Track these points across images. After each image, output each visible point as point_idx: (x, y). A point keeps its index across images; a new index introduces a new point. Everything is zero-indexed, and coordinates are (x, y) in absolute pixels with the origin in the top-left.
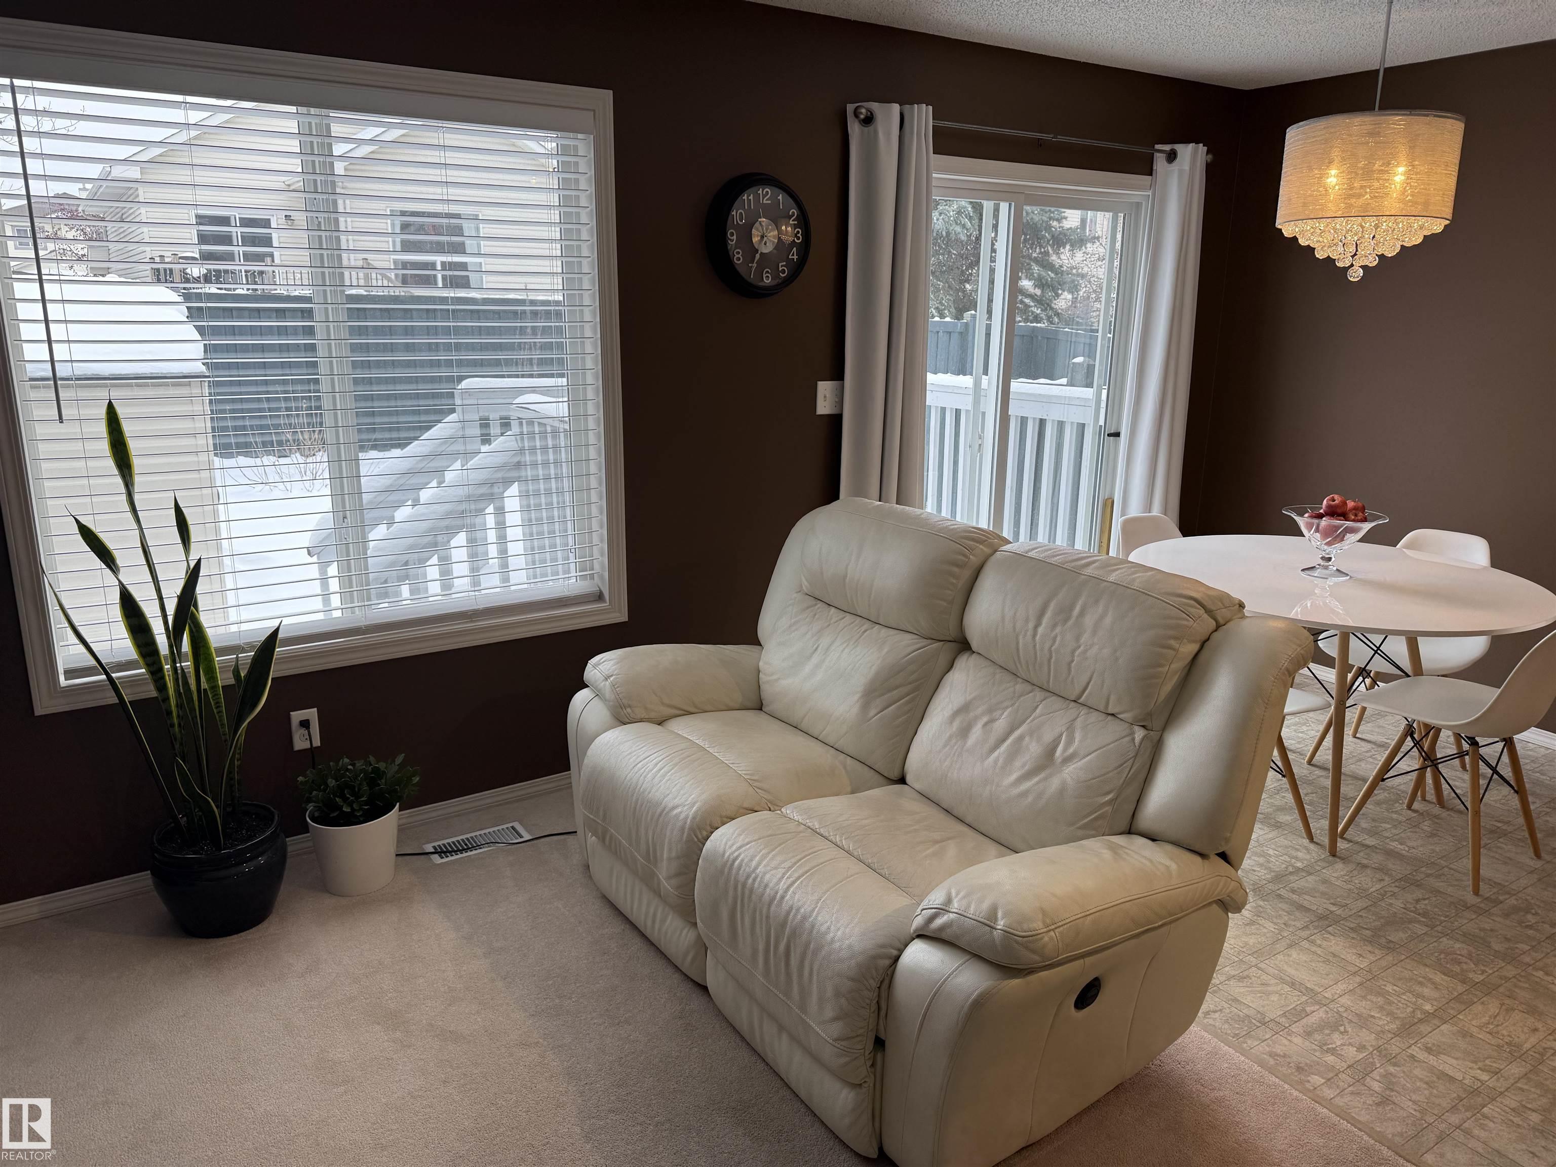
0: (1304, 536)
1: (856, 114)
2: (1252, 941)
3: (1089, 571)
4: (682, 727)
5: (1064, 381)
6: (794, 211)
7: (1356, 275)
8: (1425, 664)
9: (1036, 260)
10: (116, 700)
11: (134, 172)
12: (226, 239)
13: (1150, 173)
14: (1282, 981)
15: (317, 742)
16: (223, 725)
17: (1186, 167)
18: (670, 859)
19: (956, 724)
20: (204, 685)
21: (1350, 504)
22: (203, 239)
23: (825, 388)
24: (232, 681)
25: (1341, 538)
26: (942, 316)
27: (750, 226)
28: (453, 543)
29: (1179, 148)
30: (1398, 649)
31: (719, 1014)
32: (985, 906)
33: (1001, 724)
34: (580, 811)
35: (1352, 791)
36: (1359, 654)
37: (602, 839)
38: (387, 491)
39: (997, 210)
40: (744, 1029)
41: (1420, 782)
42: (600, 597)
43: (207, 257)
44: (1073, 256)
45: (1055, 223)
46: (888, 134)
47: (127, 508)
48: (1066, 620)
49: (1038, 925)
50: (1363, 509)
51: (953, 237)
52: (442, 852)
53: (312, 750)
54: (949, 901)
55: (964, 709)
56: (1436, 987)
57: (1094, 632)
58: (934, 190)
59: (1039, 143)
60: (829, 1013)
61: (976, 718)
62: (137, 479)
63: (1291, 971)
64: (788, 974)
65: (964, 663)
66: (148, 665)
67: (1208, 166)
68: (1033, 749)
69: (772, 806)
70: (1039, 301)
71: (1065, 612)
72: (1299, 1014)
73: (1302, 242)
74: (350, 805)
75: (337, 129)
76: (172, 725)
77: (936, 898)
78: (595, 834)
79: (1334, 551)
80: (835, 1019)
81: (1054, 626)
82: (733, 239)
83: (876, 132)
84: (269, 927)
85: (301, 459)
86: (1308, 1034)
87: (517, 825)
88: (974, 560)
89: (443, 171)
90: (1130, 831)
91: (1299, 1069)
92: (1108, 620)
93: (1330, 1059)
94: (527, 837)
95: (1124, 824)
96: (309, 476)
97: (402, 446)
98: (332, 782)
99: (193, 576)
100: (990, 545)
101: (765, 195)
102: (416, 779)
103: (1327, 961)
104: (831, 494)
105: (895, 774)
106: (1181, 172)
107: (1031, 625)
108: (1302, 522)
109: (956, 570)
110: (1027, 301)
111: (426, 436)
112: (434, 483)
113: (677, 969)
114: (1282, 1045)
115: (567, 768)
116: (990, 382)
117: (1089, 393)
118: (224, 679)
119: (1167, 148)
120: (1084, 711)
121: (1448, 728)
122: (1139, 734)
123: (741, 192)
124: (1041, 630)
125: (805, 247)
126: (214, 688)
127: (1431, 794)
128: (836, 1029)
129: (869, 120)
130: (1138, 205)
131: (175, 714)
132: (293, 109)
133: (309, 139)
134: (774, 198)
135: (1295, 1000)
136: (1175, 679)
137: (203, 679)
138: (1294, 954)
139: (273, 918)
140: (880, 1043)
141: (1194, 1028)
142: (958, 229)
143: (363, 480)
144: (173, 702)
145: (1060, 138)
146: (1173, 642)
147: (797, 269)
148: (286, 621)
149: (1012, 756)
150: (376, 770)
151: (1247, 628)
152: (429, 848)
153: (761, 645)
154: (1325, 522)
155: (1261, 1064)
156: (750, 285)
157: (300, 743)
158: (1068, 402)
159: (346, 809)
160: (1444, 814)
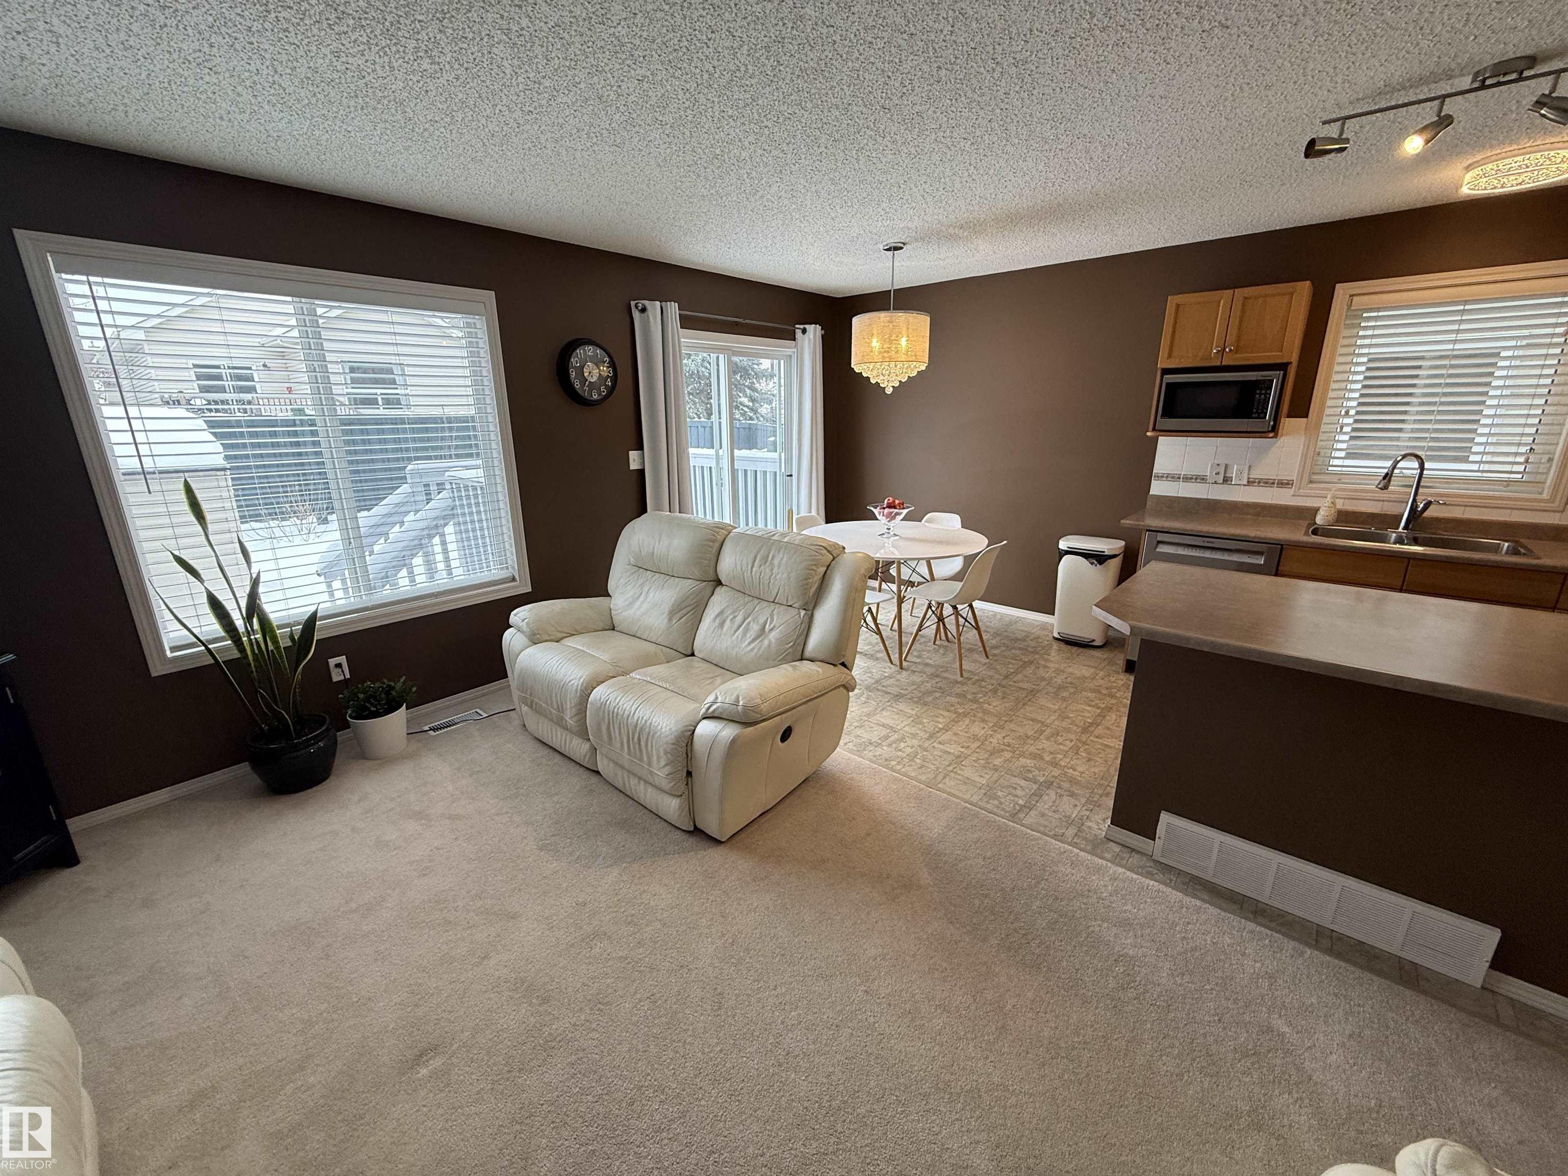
0: (877, 519)
1: (636, 307)
2: (865, 710)
3: (775, 538)
4: (569, 642)
5: (766, 450)
6: (607, 359)
7: (889, 391)
8: (936, 575)
9: (748, 387)
10: (212, 661)
11: (141, 335)
12: (219, 378)
13: (794, 340)
14: (879, 725)
15: (348, 676)
16: (286, 669)
17: (812, 337)
18: (571, 708)
19: (717, 621)
20: (271, 647)
21: (897, 502)
22: (199, 377)
23: (633, 455)
24: (290, 644)
25: (894, 518)
26: (699, 418)
27: (582, 367)
28: (399, 575)
29: (807, 326)
30: (923, 569)
31: (607, 782)
32: (733, 697)
33: (739, 618)
34: (516, 694)
35: (907, 640)
36: (906, 573)
37: (531, 707)
38: (377, 526)
39: (718, 358)
40: (620, 787)
41: (938, 629)
42: (514, 579)
43: (205, 389)
44: (768, 385)
45: (756, 366)
46: (655, 317)
47: (206, 543)
48: (766, 563)
49: (758, 701)
50: (903, 504)
51: (701, 374)
52: (434, 729)
53: (346, 680)
54: (717, 698)
55: (721, 613)
56: (944, 717)
57: (779, 567)
58: (683, 348)
59: (736, 323)
60: (663, 763)
61: (727, 617)
62: (210, 526)
63: (883, 720)
64: (640, 750)
65: (719, 590)
66: (232, 638)
67: (822, 336)
68: (755, 628)
69: (625, 673)
70: (751, 409)
71: (765, 560)
72: (886, 737)
73: (865, 375)
74: (375, 706)
75: (320, 311)
76: (252, 672)
77: (711, 699)
78: (526, 705)
79: (892, 524)
80: (666, 765)
81: (760, 566)
82: (573, 375)
83: (648, 317)
84: (331, 782)
85: (298, 522)
86: (890, 745)
87: (478, 710)
88: (720, 538)
89: (394, 337)
90: (802, 659)
91: (886, 760)
92: (785, 559)
93: (899, 753)
94: (485, 715)
95: (799, 657)
96: (305, 531)
97: (369, 510)
98: (361, 696)
99: (255, 583)
100: (726, 530)
101: (590, 350)
102: (414, 689)
103: (898, 714)
104: (643, 510)
105: (689, 652)
106: (809, 339)
107: (750, 567)
108: (876, 511)
109: (711, 544)
110: (745, 409)
111: (382, 503)
112: (382, 541)
113: (581, 765)
114: (879, 751)
115: (506, 676)
116: (724, 452)
117: (776, 455)
118: (284, 643)
119: (802, 327)
120: (778, 606)
121: (947, 602)
122: (803, 613)
123: (575, 349)
124: (754, 569)
125: (615, 379)
126: (277, 647)
127: (943, 637)
128: (667, 770)
129: (644, 310)
130: (790, 356)
131: (253, 665)
132: (289, 299)
133: (302, 317)
134: (594, 351)
135: (884, 732)
136: (816, 585)
137: (269, 643)
138: (884, 713)
139: (332, 778)
140: (689, 774)
141: (838, 749)
142: (703, 369)
143: (360, 520)
144: (250, 657)
145: (747, 321)
146: (814, 568)
147: (611, 390)
148: (321, 606)
149: (744, 634)
150: (389, 686)
151: (846, 558)
152: (426, 728)
153: (609, 596)
154: (886, 511)
155: (870, 760)
156: (585, 399)
157: (337, 677)
158: (766, 460)
159: (373, 709)
160: (949, 644)
